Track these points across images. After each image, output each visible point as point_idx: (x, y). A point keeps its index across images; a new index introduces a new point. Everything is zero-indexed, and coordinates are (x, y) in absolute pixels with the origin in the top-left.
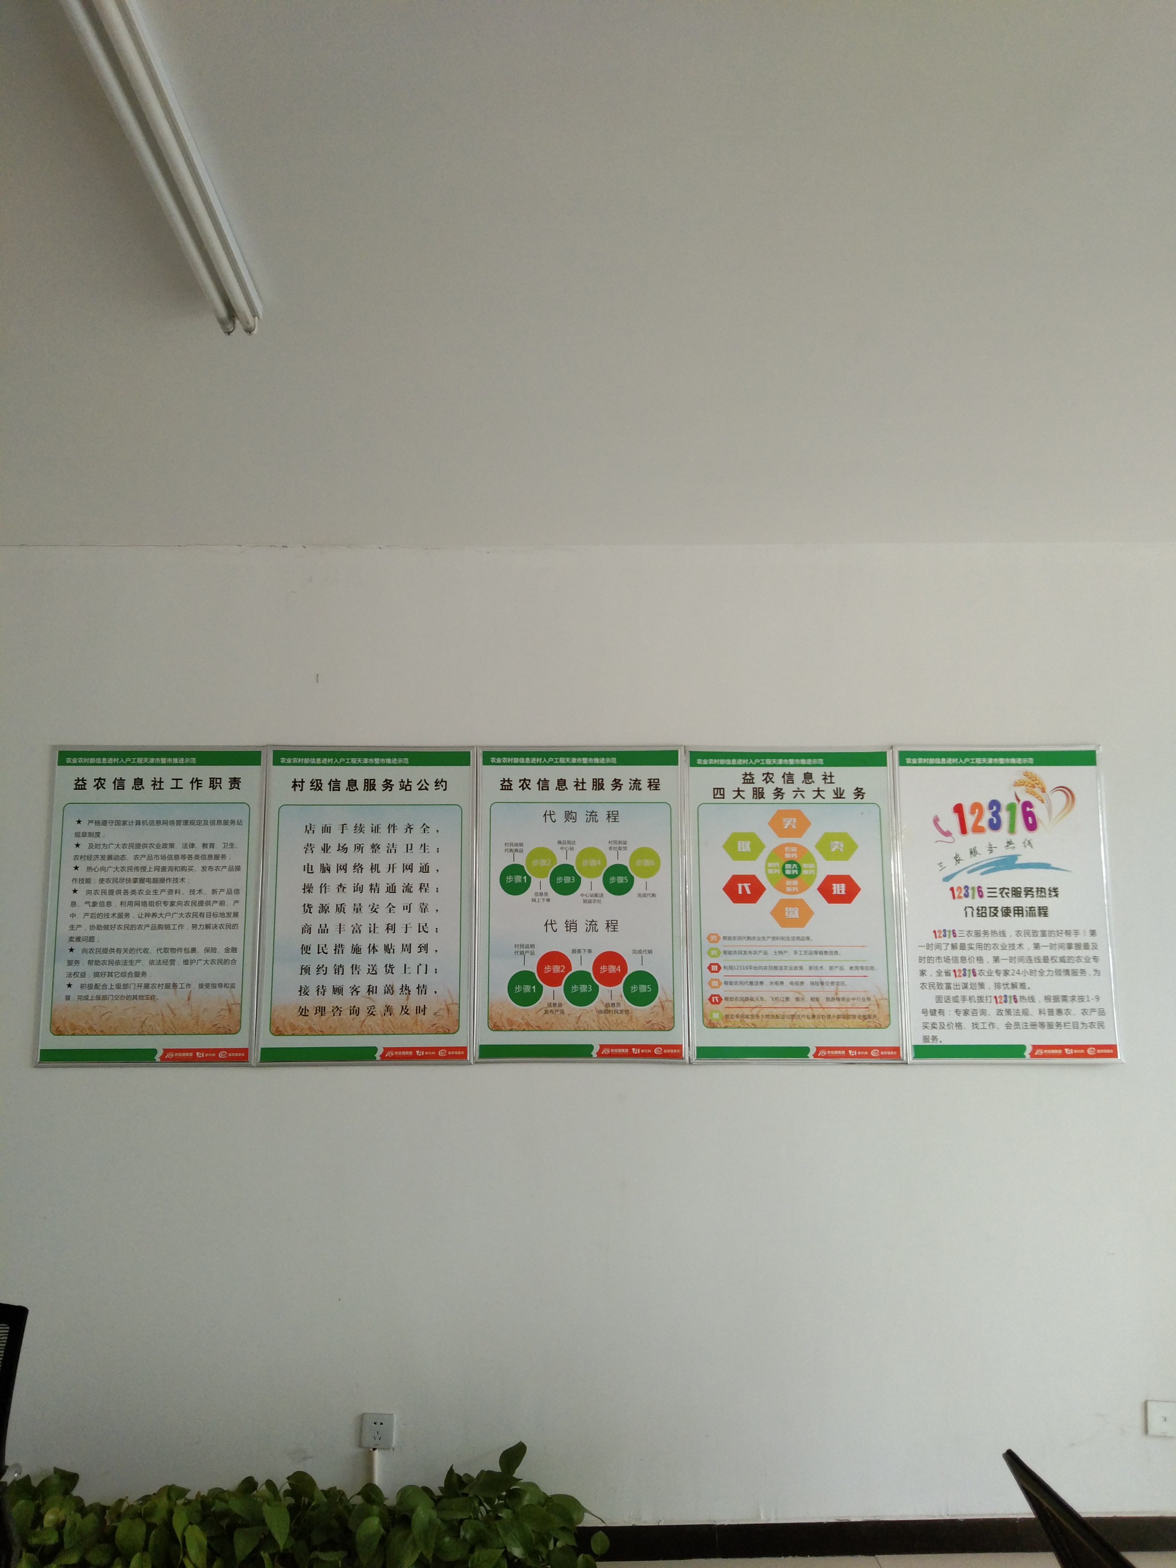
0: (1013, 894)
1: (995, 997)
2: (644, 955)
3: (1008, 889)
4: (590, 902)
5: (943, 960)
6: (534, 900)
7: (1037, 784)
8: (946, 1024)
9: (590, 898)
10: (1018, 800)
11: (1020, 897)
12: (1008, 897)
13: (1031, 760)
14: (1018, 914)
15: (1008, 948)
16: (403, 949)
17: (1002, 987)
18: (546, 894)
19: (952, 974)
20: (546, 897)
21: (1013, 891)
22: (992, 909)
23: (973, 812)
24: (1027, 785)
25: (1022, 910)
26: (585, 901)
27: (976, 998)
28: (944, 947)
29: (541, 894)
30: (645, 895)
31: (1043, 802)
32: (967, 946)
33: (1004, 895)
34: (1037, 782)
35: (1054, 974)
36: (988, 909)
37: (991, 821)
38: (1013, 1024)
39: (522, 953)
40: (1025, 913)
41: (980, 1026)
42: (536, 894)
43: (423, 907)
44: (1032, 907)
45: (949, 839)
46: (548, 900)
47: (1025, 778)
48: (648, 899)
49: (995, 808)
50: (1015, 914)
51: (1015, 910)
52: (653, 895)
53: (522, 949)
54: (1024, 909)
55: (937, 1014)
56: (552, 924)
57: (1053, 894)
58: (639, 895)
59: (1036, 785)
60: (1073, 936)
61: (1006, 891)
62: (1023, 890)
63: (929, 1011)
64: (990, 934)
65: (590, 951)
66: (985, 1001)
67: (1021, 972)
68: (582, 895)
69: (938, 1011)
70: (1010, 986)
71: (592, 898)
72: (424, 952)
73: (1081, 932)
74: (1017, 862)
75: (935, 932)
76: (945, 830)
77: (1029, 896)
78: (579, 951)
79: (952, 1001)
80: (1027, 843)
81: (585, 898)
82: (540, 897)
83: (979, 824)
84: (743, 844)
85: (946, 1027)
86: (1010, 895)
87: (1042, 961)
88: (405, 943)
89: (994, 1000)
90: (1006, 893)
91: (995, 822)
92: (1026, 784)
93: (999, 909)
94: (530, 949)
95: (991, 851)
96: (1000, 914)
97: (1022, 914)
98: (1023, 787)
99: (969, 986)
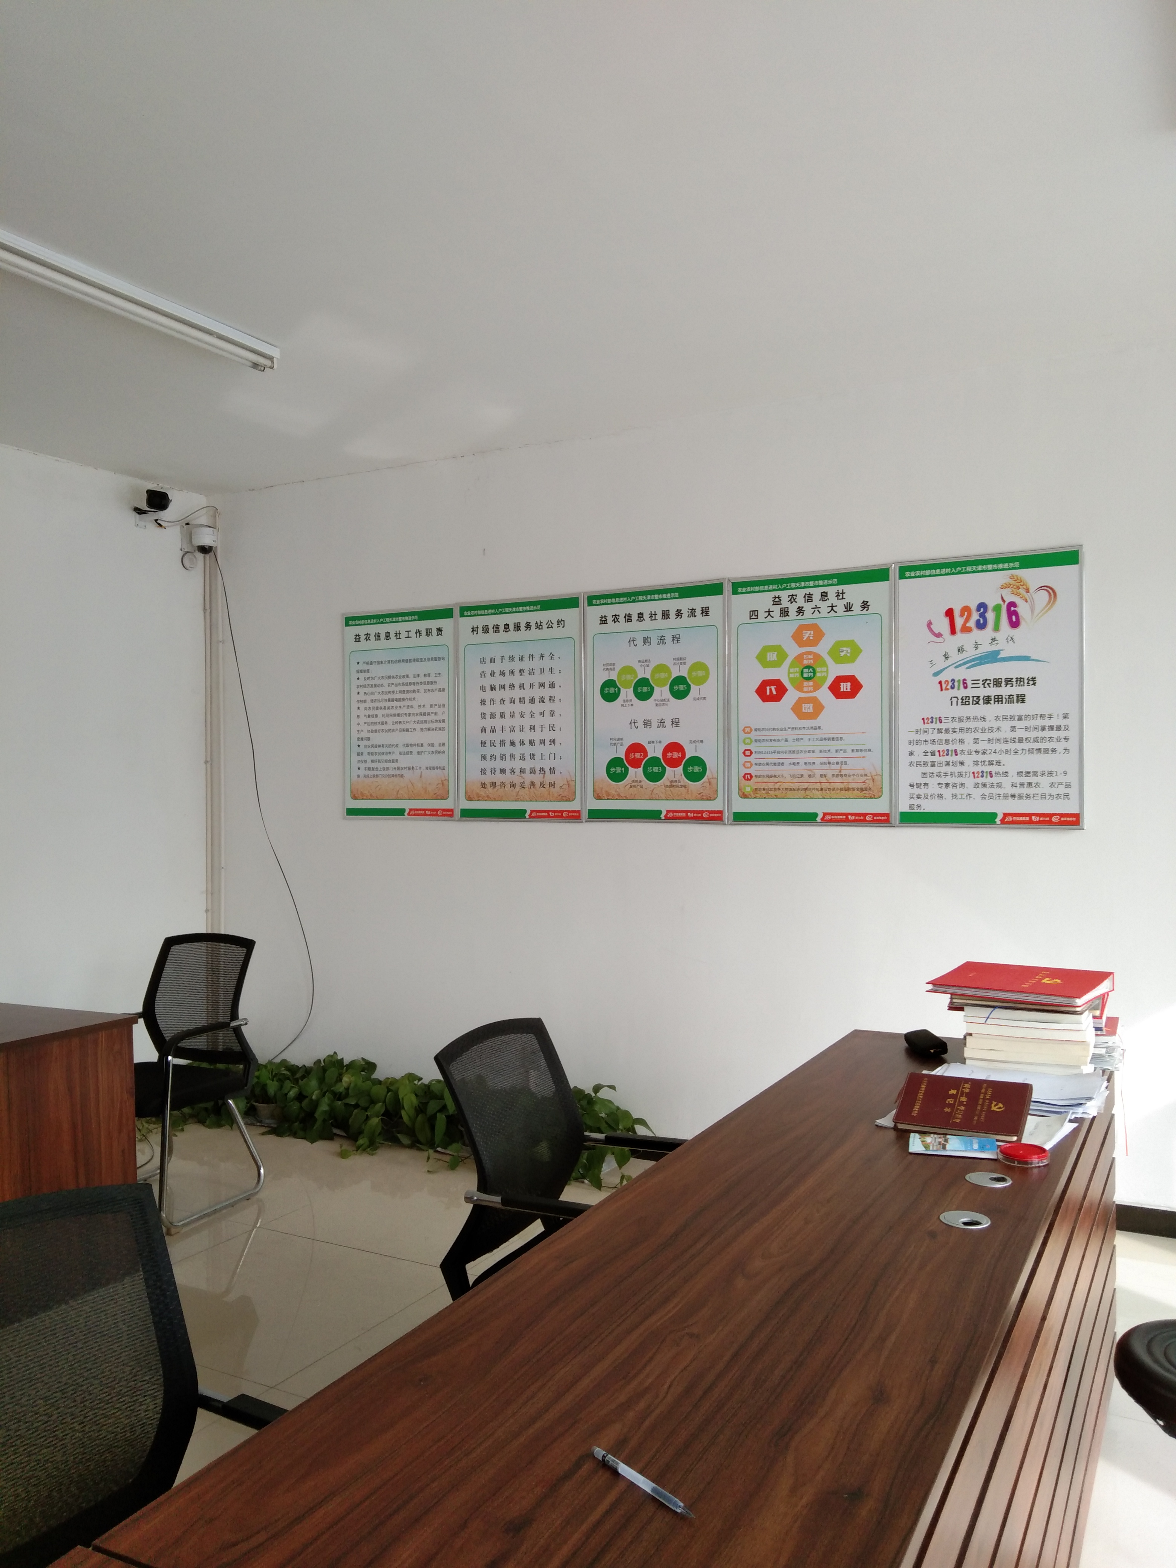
0: (994, 685)
1: (973, 773)
2: (697, 744)
3: (990, 680)
4: (660, 705)
5: (930, 742)
6: (622, 705)
7: (1022, 585)
8: (929, 795)
9: (661, 702)
10: (1004, 601)
11: (1001, 686)
12: (990, 687)
13: (1017, 564)
14: (998, 701)
15: (987, 731)
16: (541, 743)
17: (980, 764)
18: (631, 700)
19: (937, 754)
20: (631, 703)
21: (994, 682)
22: (975, 699)
23: (962, 615)
24: (1012, 588)
25: (1002, 698)
26: (657, 705)
27: (957, 774)
28: (931, 731)
29: (627, 701)
30: (698, 699)
31: (1026, 601)
32: (951, 730)
33: (986, 685)
34: (1022, 583)
35: (1027, 752)
36: (971, 699)
37: (978, 621)
38: (988, 795)
39: (615, 744)
40: (1004, 700)
41: (959, 796)
42: (624, 701)
43: (552, 713)
44: (1011, 695)
45: (940, 639)
46: (632, 705)
47: (1012, 581)
48: (701, 701)
49: (982, 610)
50: (995, 701)
51: (995, 698)
52: (704, 698)
53: (615, 742)
54: (1004, 697)
55: (922, 787)
56: (634, 723)
57: (1031, 683)
58: (694, 699)
59: (1021, 587)
60: (1047, 719)
61: (988, 682)
62: (1003, 680)
63: (915, 784)
64: (972, 720)
65: (660, 742)
66: (964, 776)
67: (997, 751)
68: (655, 700)
69: (923, 785)
70: (987, 763)
71: (662, 703)
72: (553, 744)
73: (1055, 715)
74: (999, 657)
75: (923, 719)
76: (937, 633)
77: (1009, 686)
78: (653, 742)
79: (935, 776)
80: (1010, 638)
81: (657, 702)
82: (627, 703)
83: (968, 625)
84: (771, 655)
85: (929, 797)
86: (991, 685)
87: (1017, 741)
88: (541, 739)
89: (972, 775)
90: (988, 684)
91: (982, 622)
92: (1012, 586)
93: (981, 698)
94: (621, 742)
95: (977, 648)
96: (981, 702)
97: (1002, 701)
98: (1009, 590)
99: (951, 764)
